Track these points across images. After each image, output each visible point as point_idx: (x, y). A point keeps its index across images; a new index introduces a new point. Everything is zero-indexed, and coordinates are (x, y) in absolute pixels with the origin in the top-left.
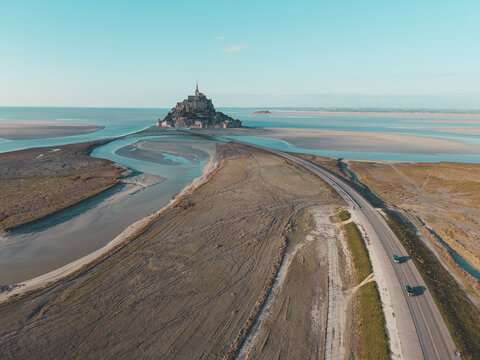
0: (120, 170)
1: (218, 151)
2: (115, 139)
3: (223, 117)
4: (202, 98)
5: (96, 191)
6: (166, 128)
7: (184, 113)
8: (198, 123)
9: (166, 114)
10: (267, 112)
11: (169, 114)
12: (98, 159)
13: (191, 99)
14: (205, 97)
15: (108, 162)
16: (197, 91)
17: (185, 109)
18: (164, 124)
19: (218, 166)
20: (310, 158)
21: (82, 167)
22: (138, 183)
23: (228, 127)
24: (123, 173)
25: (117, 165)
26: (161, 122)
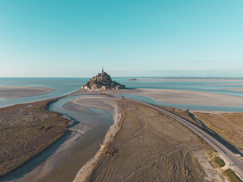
0: (67, 121)
1: (118, 105)
2: (61, 98)
3: (116, 84)
4: (105, 74)
5: (54, 139)
6: (87, 90)
7: (96, 82)
8: (103, 87)
9: (87, 83)
10: (135, 79)
11: (88, 82)
12: (54, 113)
13: (99, 75)
14: (106, 74)
15: (59, 114)
16: (103, 71)
17: (96, 80)
18: (86, 88)
19: (122, 117)
20: (171, 110)
21: (45, 119)
22: (79, 131)
23: (119, 89)
24: (69, 123)
25: (64, 117)
26: (84, 87)
